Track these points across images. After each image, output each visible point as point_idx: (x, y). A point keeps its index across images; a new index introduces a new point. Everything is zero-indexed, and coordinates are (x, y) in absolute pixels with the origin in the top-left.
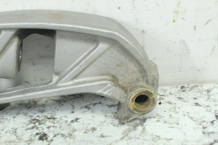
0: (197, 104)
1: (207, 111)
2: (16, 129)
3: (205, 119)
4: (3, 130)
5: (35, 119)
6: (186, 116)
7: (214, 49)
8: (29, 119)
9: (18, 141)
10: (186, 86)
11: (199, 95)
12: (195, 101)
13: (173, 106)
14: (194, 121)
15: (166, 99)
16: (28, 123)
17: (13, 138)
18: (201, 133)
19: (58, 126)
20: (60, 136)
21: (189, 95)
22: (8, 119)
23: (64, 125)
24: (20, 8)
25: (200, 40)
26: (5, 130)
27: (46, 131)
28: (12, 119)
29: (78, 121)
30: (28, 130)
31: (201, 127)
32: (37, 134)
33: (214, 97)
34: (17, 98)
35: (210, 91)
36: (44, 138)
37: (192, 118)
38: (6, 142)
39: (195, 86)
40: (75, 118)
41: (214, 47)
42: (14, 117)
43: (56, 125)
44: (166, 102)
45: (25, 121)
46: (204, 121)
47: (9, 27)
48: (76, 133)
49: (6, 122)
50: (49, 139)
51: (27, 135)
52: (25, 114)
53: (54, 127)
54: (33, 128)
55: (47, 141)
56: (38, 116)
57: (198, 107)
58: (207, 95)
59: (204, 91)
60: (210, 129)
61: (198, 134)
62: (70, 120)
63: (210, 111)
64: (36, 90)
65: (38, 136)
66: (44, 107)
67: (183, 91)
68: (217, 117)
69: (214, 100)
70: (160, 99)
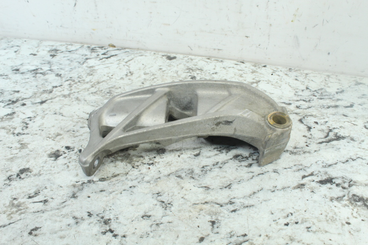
0: (296, 80)
1: (302, 84)
2: (178, 71)
4: (170, 70)
5: (190, 68)
6: (287, 84)
7: (316, 46)
9: (178, 77)
10: (293, 69)
12: (296, 78)
13: (281, 77)
14: (292, 87)
15: (277, 73)
17: (175, 75)
18: (293, 94)
19: (204, 74)
20: (204, 79)
21: (293, 74)
22: (174, 65)
23: (207, 74)
25: (308, 38)
26: (172, 70)
27: (196, 75)
30: (185, 73)
31: (295, 91)
32: (190, 76)
33: (309, 78)
35: (308, 74)
36: (194, 78)
37: (290, 86)
38: (171, 76)
39: (299, 70)
42: (178, 65)
43: (202, 73)
44: (277, 75)
45: (184, 68)
46: (297, 89)
50: (197, 79)
51: (184, 75)
54: (188, 72)
57: (296, 81)
58: (305, 76)
59: (304, 73)
60: (300, 93)
62: (212, 72)
63: (304, 85)
67: (290, 71)
68: (307, 88)
69: (309, 80)
70: (273, 72)
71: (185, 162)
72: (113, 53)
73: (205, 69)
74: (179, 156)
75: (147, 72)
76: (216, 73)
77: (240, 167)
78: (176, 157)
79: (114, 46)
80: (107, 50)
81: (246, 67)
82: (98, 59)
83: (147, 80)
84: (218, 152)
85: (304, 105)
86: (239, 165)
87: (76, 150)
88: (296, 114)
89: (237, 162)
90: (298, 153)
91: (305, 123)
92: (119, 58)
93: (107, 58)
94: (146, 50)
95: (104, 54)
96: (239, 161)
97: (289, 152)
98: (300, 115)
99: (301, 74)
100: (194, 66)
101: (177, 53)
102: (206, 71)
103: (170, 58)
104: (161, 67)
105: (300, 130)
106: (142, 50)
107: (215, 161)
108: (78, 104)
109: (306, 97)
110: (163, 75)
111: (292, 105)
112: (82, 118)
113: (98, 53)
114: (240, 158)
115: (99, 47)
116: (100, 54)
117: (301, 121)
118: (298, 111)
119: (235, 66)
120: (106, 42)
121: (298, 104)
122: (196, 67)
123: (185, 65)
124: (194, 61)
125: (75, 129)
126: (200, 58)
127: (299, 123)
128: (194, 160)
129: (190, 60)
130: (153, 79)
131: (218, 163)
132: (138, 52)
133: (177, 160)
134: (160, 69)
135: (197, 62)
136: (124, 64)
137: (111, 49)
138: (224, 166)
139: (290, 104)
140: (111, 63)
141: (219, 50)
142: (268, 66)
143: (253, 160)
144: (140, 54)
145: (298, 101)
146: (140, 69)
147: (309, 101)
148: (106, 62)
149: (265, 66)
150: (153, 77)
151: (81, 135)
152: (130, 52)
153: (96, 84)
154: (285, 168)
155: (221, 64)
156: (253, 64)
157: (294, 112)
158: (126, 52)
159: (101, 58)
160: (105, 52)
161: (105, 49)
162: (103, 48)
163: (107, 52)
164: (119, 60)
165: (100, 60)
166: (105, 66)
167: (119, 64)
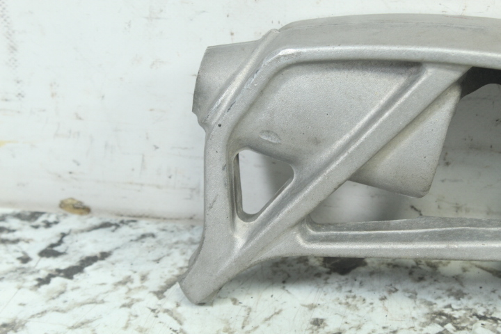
2: (395, 332)
4: (359, 328)
5: (441, 314)
8: (425, 310)
16: (423, 320)
22: (368, 301)
24: (454, 9)
26: (366, 329)
28: (378, 303)
34: (428, 250)
42: (383, 299)
45: (414, 314)
47: (452, 60)
49: (364, 310)
52: (413, 296)
56: (449, 306)
64: (481, 238)
66: (461, 284)
72: (90, 244)
79: (84, 209)
80: (57, 230)
82: (31, 280)
92: (122, 271)
93: (69, 273)
95: (49, 252)
103: (340, 265)
104: (317, 314)
113: (23, 246)
115: (19, 216)
116: (32, 251)
134: (317, 323)
136: (153, 301)
137: (72, 222)
140: (94, 302)
148: (71, 296)
152: (161, 235)
158: (144, 236)
159: (43, 274)
160: (55, 241)
161: (48, 225)
162: (40, 221)
163: (60, 242)
164: (123, 283)
165: (39, 285)
166: (69, 319)
167: (129, 306)
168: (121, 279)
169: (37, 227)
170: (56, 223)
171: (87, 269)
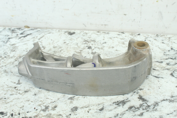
0: (163, 43)
1: (167, 46)
2: (78, 43)
3: (166, 49)
4: (72, 43)
5: (86, 41)
6: (157, 47)
7: (175, 18)
9: (78, 48)
10: (159, 35)
11: (165, 39)
12: (162, 41)
13: (152, 42)
14: (161, 49)
15: (149, 39)
17: (76, 46)
18: (163, 54)
19: (97, 44)
20: (97, 48)
21: (160, 39)
23: (99, 44)
25: (169, 12)
26: (73, 43)
27: (91, 45)
29: (106, 43)
30: (83, 45)
31: (163, 52)
32: (87, 46)
33: (172, 41)
35: (170, 38)
36: (90, 48)
37: (159, 48)
38: (73, 48)
39: (163, 35)
40: (105, 42)
41: (175, 17)
44: (148, 40)
45: (82, 41)
46: (165, 50)
48: (104, 48)
50: (92, 49)
51: (83, 46)
53: (95, 44)
54: (85, 44)
55: (91, 49)
57: (163, 44)
58: (168, 39)
59: (167, 38)
60: (168, 53)
61: (162, 55)
62: (102, 42)
63: (169, 46)
65: (87, 47)
67: (157, 37)
68: (172, 49)
69: (172, 42)
70: (146, 39)
71: (93, 116)
72: (28, 33)
73: (97, 40)
74: (88, 112)
75: (55, 46)
76: (105, 43)
77: (135, 116)
78: (86, 113)
79: (28, 27)
81: (126, 36)
82: (18, 38)
83: (56, 52)
84: (117, 106)
85: (172, 62)
86: (134, 115)
87: (9, 114)
88: (168, 69)
89: (132, 112)
90: (175, 101)
91: (175, 76)
92: (33, 36)
93: (24, 37)
94: (52, 29)
95: (22, 34)
96: (133, 112)
97: (168, 100)
98: (171, 70)
99: (166, 38)
100: (89, 39)
101: (75, 30)
102: (98, 41)
103: (71, 34)
104: (65, 41)
105: (173, 82)
106: (50, 28)
107: (115, 113)
108: (7, 75)
109: (173, 56)
110: (68, 48)
111: (164, 63)
112: (11, 87)
113: (17, 33)
114: (133, 108)
115: (17, 29)
116: (19, 34)
117: (172, 74)
118: (168, 67)
119: (118, 36)
120: (22, 25)
121: (168, 61)
122: (91, 39)
123: (82, 38)
124: (88, 34)
125: (6, 96)
126: (92, 32)
127: (171, 77)
128: (100, 114)
129: (85, 34)
130: (61, 51)
131: (118, 114)
132: (47, 30)
133: (87, 116)
134: (65, 42)
135: (90, 35)
136: (38, 40)
137: (26, 29)
138: (123, 117)
139: (162, 62)
140: (28, 41)
141: (105, 25)
142: (141, 34)
143: (143, 109)
144: (48, 32)
145: (167, 59)
146: (50, 44)
147: (175, 58)
148: (24, 40)
149: (139, 35)
150: (60, 49)
151: (12, 101)
152: (41, 31)
153: (18, 58)
154: (168, 114)
155: (107, 35)
156: (131, 33)
157: (166, 68)
158: (38, 31)
159: (20, 37)
160: (23, 32)
161: (22, 30)
162: (21, 29)
163: (24, 32)
164: (33, 38)
165: (19, 39)
166: (23, 43)
167: (34, 41)
168: (33, 37)
169: (20, 30)
170: (23, 29)
171: (28, 36)
